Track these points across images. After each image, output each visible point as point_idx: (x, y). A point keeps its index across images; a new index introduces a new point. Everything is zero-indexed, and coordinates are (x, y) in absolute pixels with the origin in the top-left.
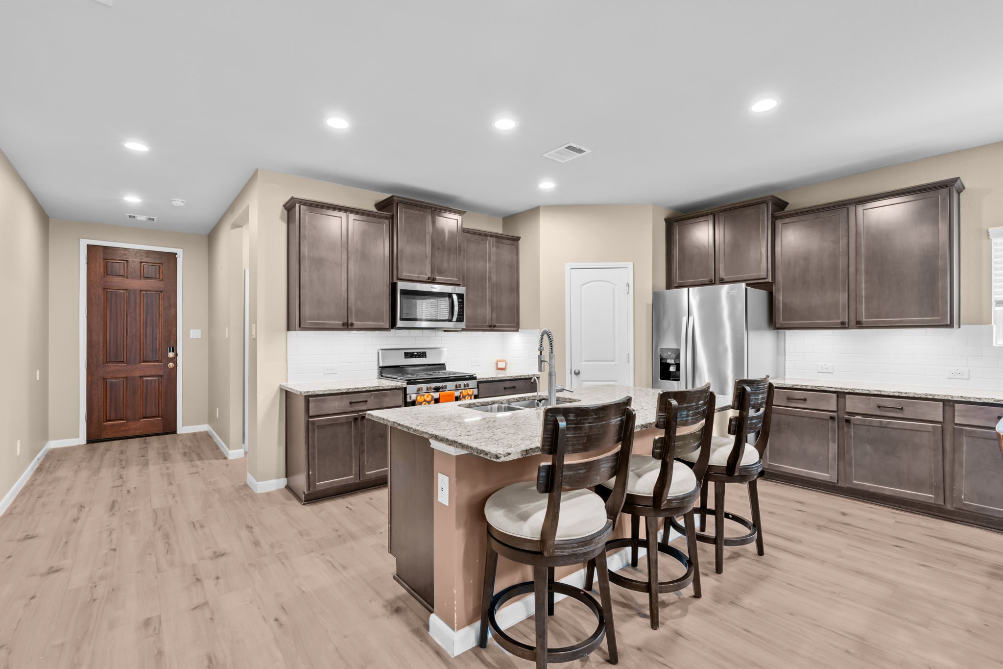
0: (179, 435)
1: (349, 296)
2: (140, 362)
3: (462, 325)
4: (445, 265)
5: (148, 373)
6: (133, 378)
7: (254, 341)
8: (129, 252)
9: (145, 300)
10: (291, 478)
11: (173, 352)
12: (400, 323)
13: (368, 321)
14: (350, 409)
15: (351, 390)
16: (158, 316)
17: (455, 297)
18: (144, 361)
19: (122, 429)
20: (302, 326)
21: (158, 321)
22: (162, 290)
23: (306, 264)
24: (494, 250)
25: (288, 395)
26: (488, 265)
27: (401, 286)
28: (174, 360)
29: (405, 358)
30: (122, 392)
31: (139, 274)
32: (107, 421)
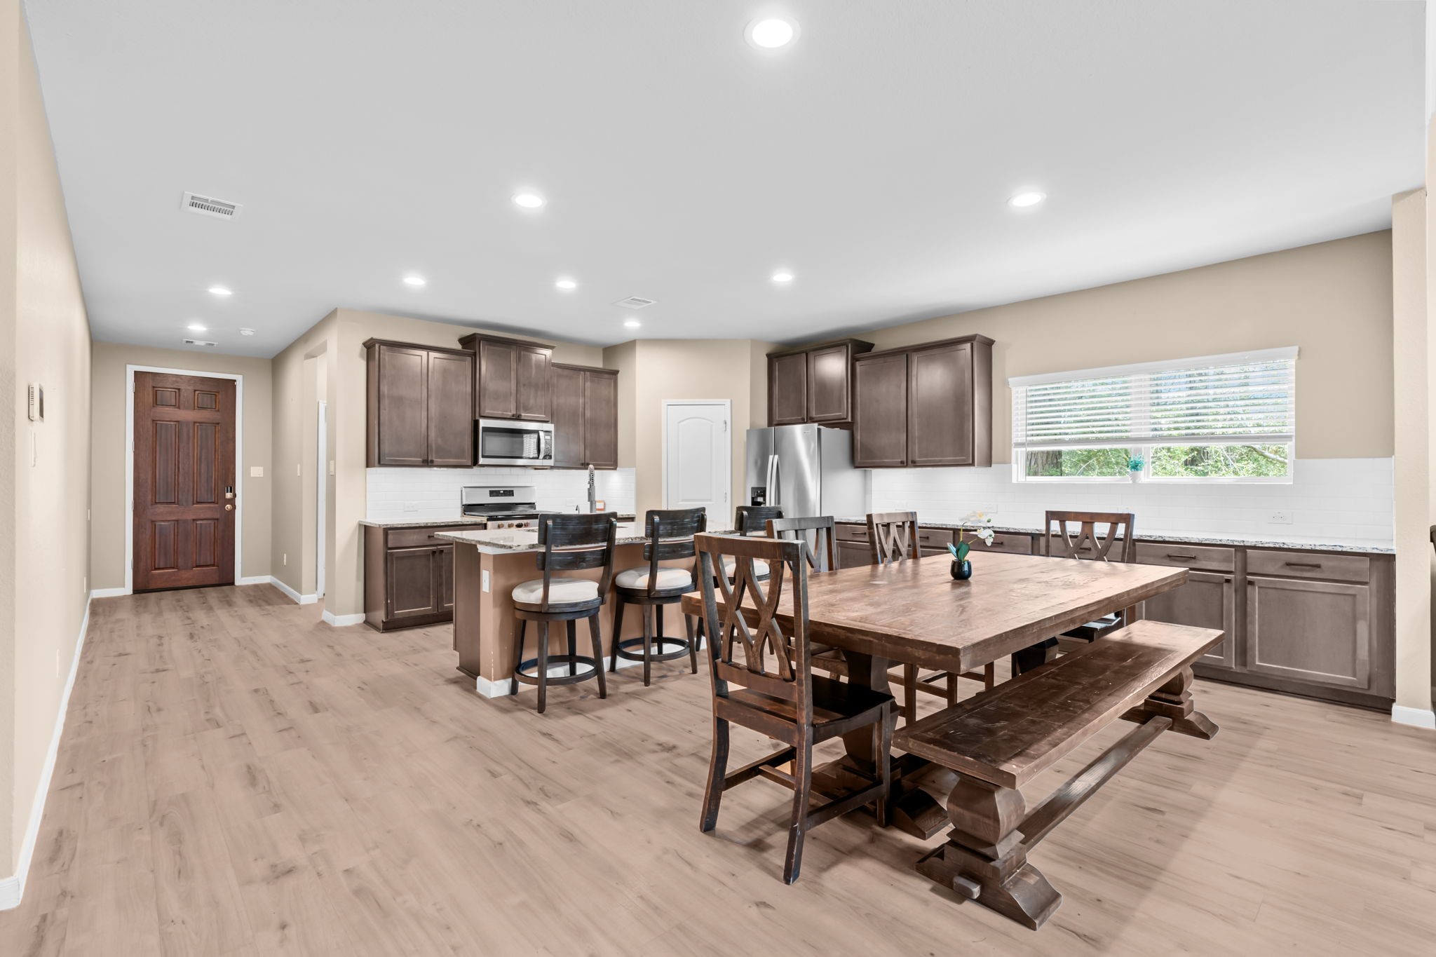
0: (238, 586)
1: (429, 433)
2: (194, 504)
3: (551, 462)
4: (532, 401)
5: (202, 516)
6: (185, 522)
7: (331, 479)
8: (181, 379)
9: (199, 433)
10: (370, 614)
11: (231, 492)
12: (482, 461)
13: (449, 458)
14: (428, 543)
15: (429, 525)
16: (213, 452)
17: (542, 434)
18: (198, 503)
19: (173, 578)
20: (382, 463)
21: (214, 457)
22: (218, 422)
23: (385, 402)
24: (588, 384)
25: (367, 530)
26: (581, 401)
27: (483, 423)
28: (232, 501)
29: (490, 496)
30: (172, 536)
31: (192, 404)
32: (156, 569)
